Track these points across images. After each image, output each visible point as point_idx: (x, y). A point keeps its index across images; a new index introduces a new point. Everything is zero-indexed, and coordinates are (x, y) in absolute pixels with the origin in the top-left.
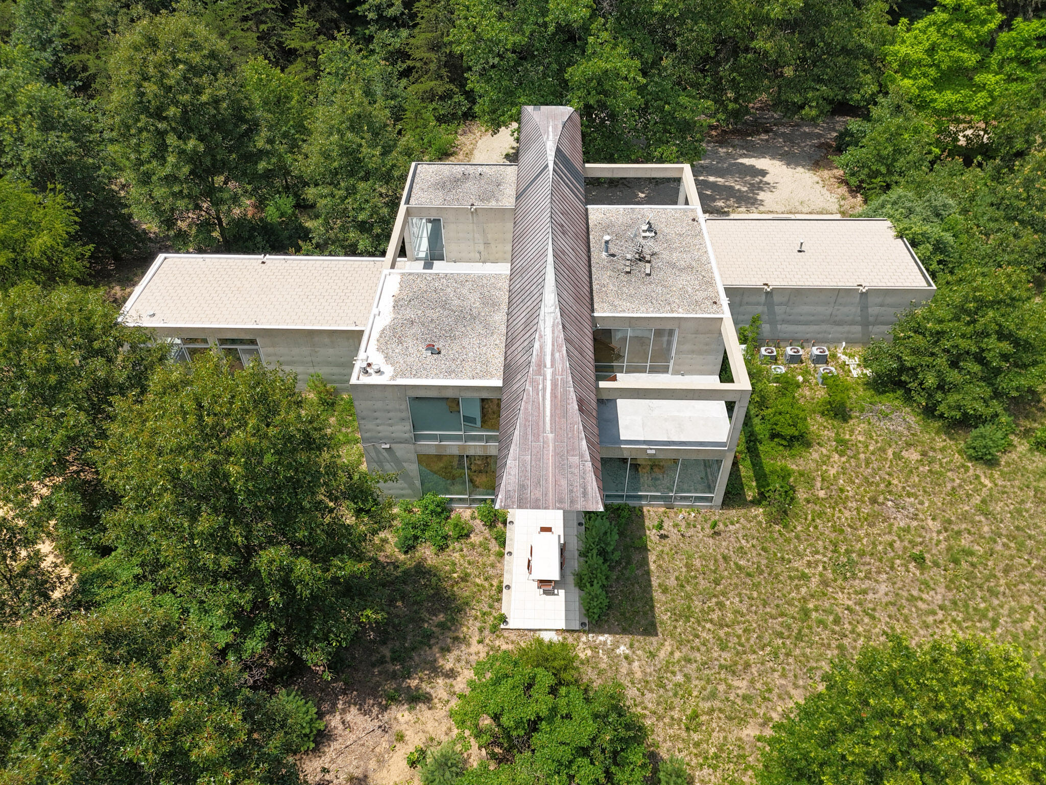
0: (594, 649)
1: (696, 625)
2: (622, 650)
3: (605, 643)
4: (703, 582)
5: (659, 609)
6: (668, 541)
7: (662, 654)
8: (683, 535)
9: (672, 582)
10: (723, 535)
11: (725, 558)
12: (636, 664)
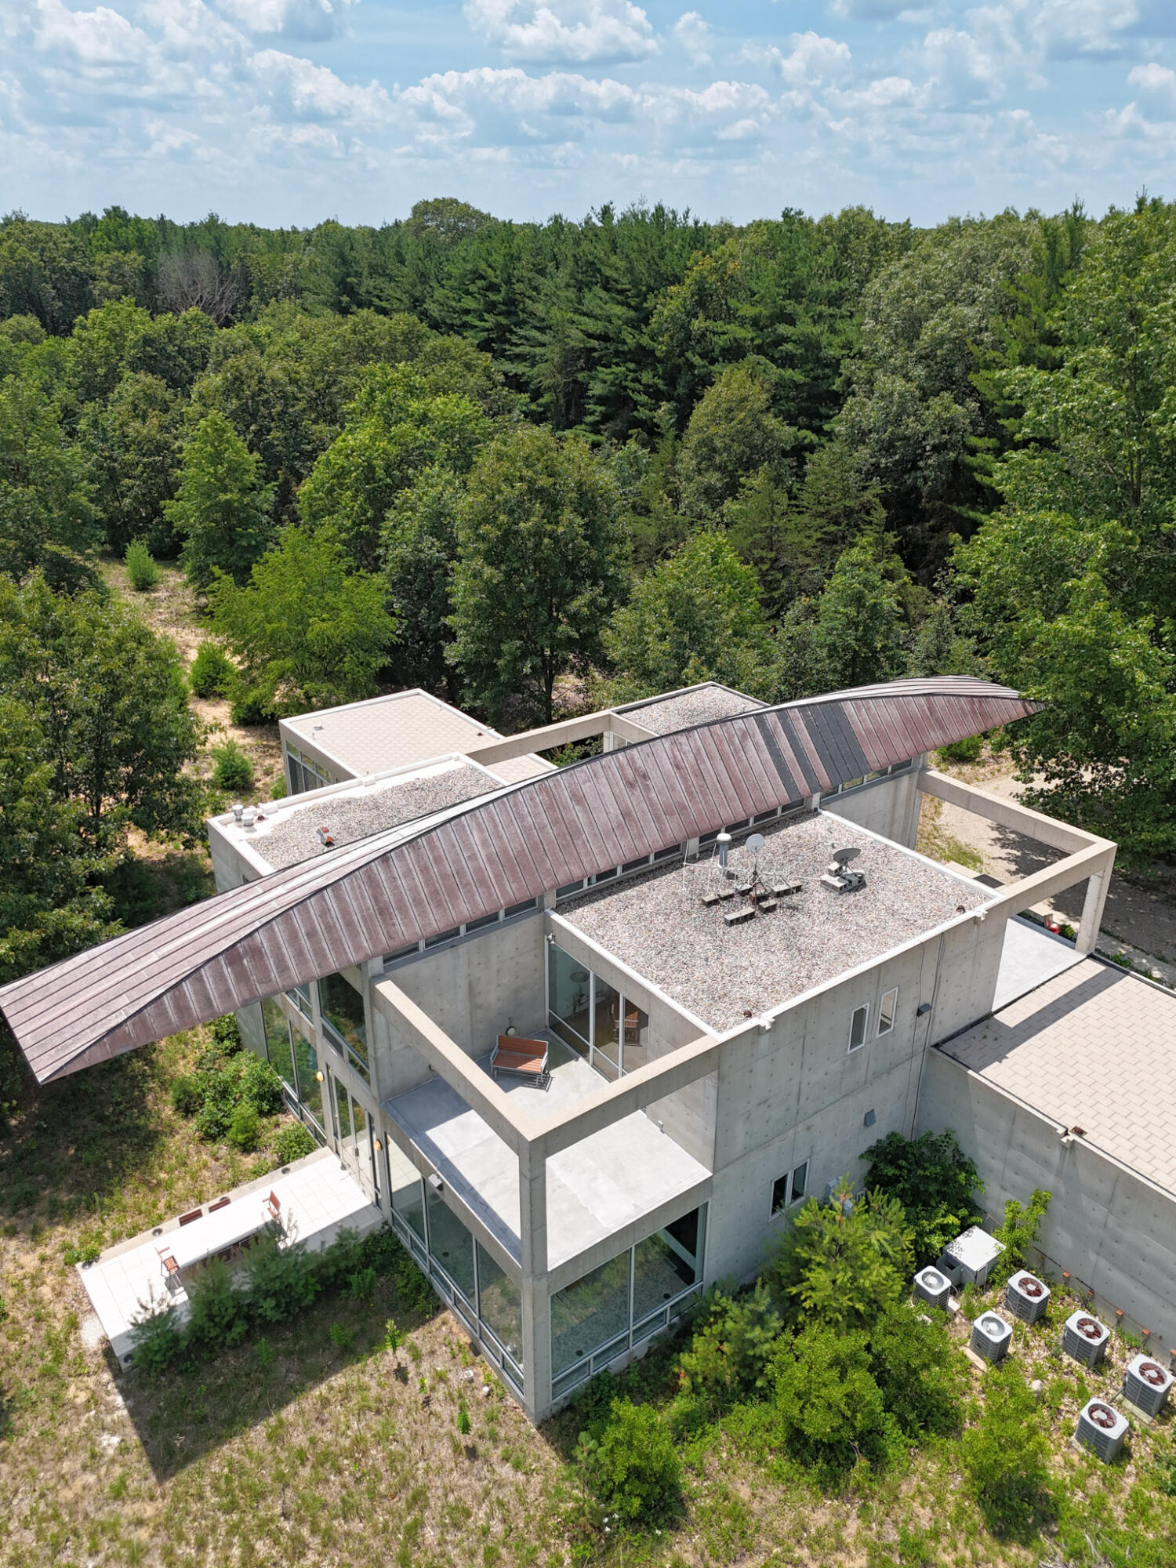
0: (94, 1401)
1: (222, 1530)
2: (110, 1442)
3: (114, 1409)
4: (336, 1488)
5: (231, 1450)
6: (398, 1385)
7: (128, 1510)
8: (427, 1402)
9: (299, 1439)
10: (479, 1463)
11: (418, 1499)
12: (91, 1478)
